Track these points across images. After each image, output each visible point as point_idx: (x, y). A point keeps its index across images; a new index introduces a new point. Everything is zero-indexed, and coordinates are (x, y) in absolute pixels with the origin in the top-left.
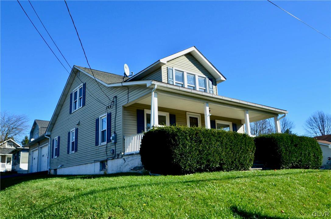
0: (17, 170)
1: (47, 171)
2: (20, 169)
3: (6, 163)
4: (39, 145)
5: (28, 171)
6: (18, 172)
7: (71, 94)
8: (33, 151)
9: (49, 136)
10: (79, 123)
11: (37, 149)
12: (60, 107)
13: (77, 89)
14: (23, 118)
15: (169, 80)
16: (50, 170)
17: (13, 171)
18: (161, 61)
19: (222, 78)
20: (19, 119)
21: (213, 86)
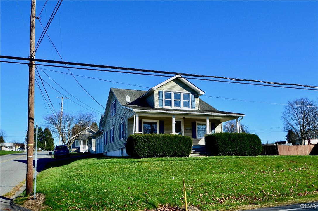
0: (91, 151)
1: (102, 153)
2: (92, 150)
3: (86, 145)
4: (100, 135)
5: (95, 152)
6: (91, 153)
7: (111, 105)
8: (98, 139)
9: (103, 130)
10: (114, 124)
11: (99, 138)
12: (107, 113)
13: (113, 103)
14: (92, 115)
15: (159, 99)
16: (104, 152)
17: (89, 152)
18: (152, 89)
19: (202, 92)
20: (90, 116)
21: (195, 98)
